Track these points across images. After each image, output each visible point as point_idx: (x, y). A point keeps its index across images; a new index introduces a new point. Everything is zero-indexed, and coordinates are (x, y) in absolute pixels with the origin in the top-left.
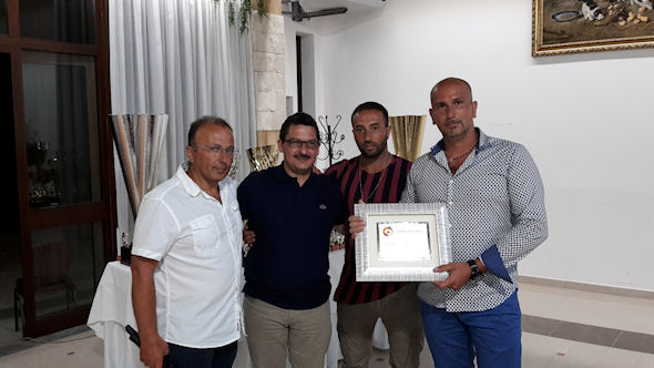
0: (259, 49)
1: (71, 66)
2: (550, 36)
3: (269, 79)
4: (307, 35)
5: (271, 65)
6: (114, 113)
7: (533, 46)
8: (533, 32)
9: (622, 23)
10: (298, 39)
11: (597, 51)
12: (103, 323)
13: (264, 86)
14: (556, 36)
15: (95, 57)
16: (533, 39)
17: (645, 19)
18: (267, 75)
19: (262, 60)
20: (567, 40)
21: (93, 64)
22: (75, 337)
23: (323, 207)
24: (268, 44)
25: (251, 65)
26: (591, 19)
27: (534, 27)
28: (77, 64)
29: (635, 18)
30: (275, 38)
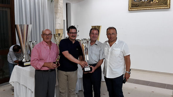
0: (56, 6)
1: (3, 10)
2: (133, 5)
3: (58, 15)
4: (69, 3)
5: (59, 11)
6: (16, 24)
7: (129, 8)
8: (129, 4)
9: (152, 2)
10: (67, 4)
11: (145, 9)
12: (13, 82)
13: (57, 17)
14: (135, 6)
15: (10, 8)
16: (129, 6)
17: (157, 1)
18: (58, 14)
19: (57, 10)
20: (137, 6)
21: (9, 10)
22: (5, 86)
23: (77, 49)
24: (59, 6)
25: (54, 11)
26: (144, 1)
27: (129, 3)
28: (5, 10)
29: (155, 1)
30: (61, 4)
